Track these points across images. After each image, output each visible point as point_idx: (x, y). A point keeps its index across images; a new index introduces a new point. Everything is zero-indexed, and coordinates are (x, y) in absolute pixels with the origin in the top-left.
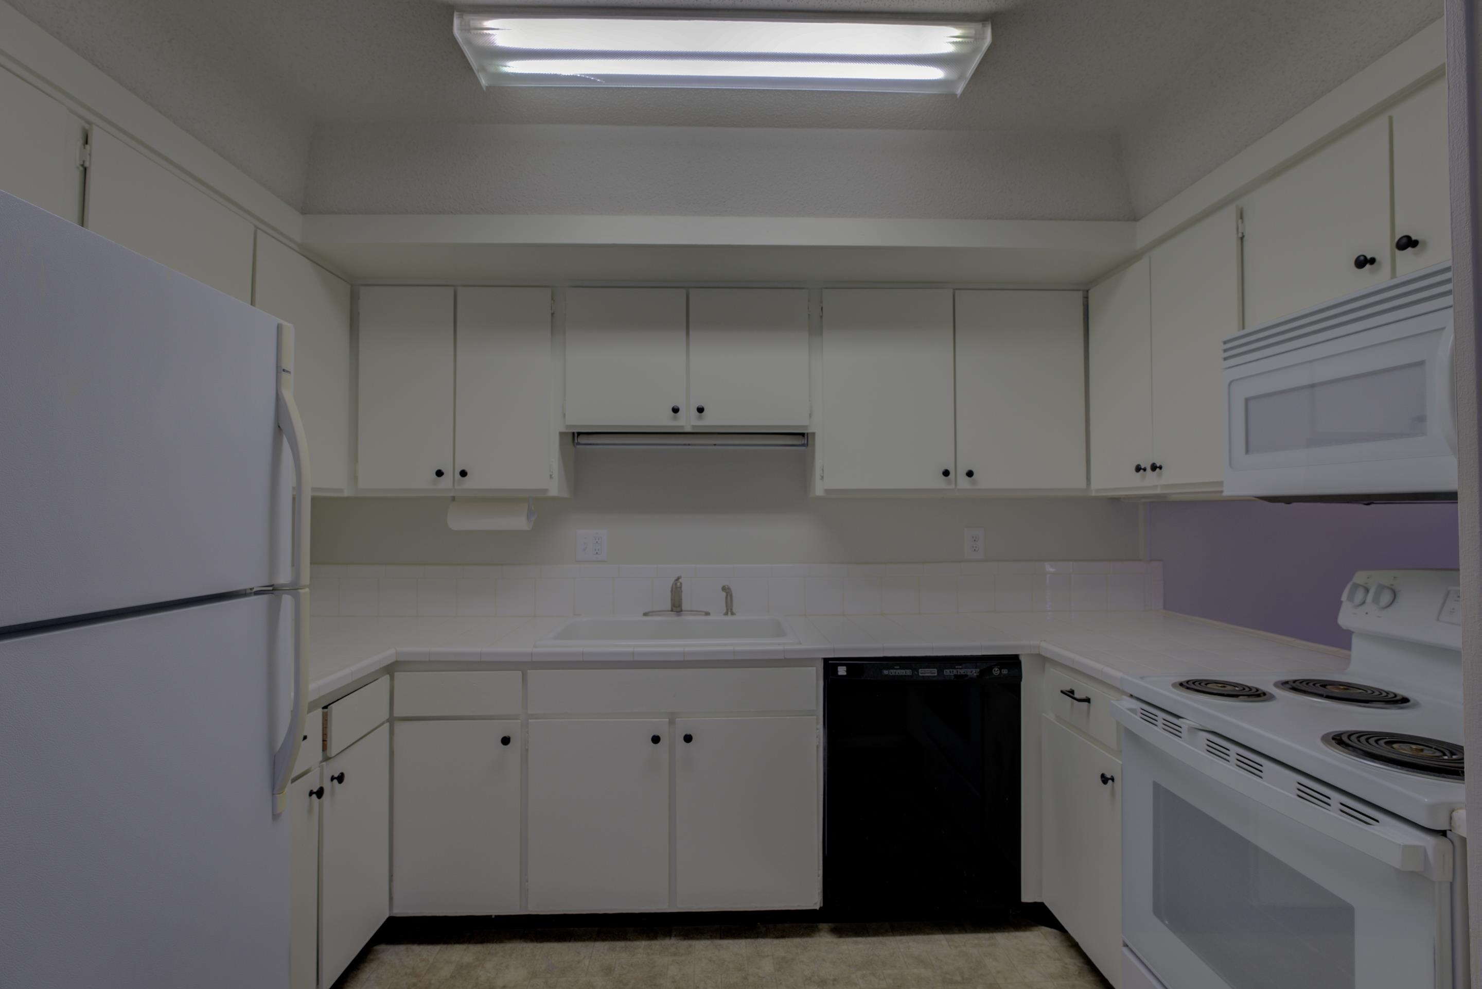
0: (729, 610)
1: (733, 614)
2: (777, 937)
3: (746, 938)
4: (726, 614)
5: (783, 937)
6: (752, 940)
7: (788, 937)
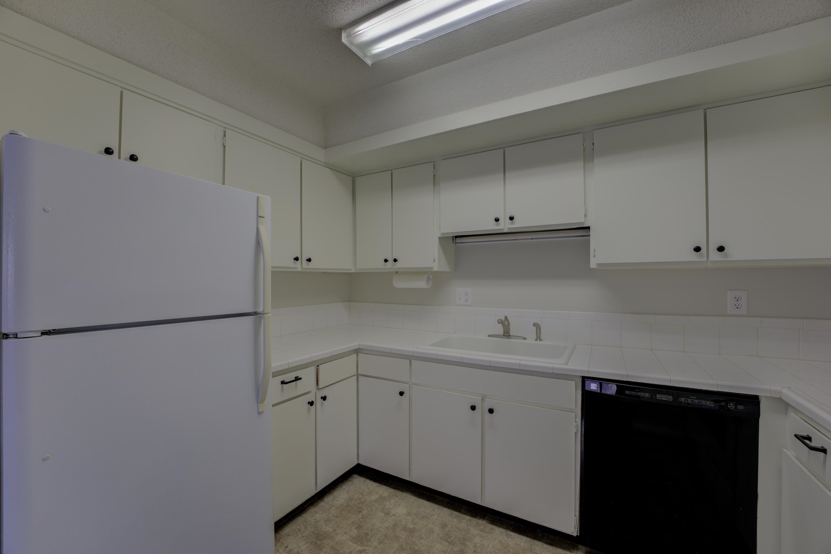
0: (539, 338)
1: (540, 340)
2: (547, 543)
3: (527, 536)
4: (536, 340)
5: (551, 545)
6: (531, 539)
7: (554, 546)
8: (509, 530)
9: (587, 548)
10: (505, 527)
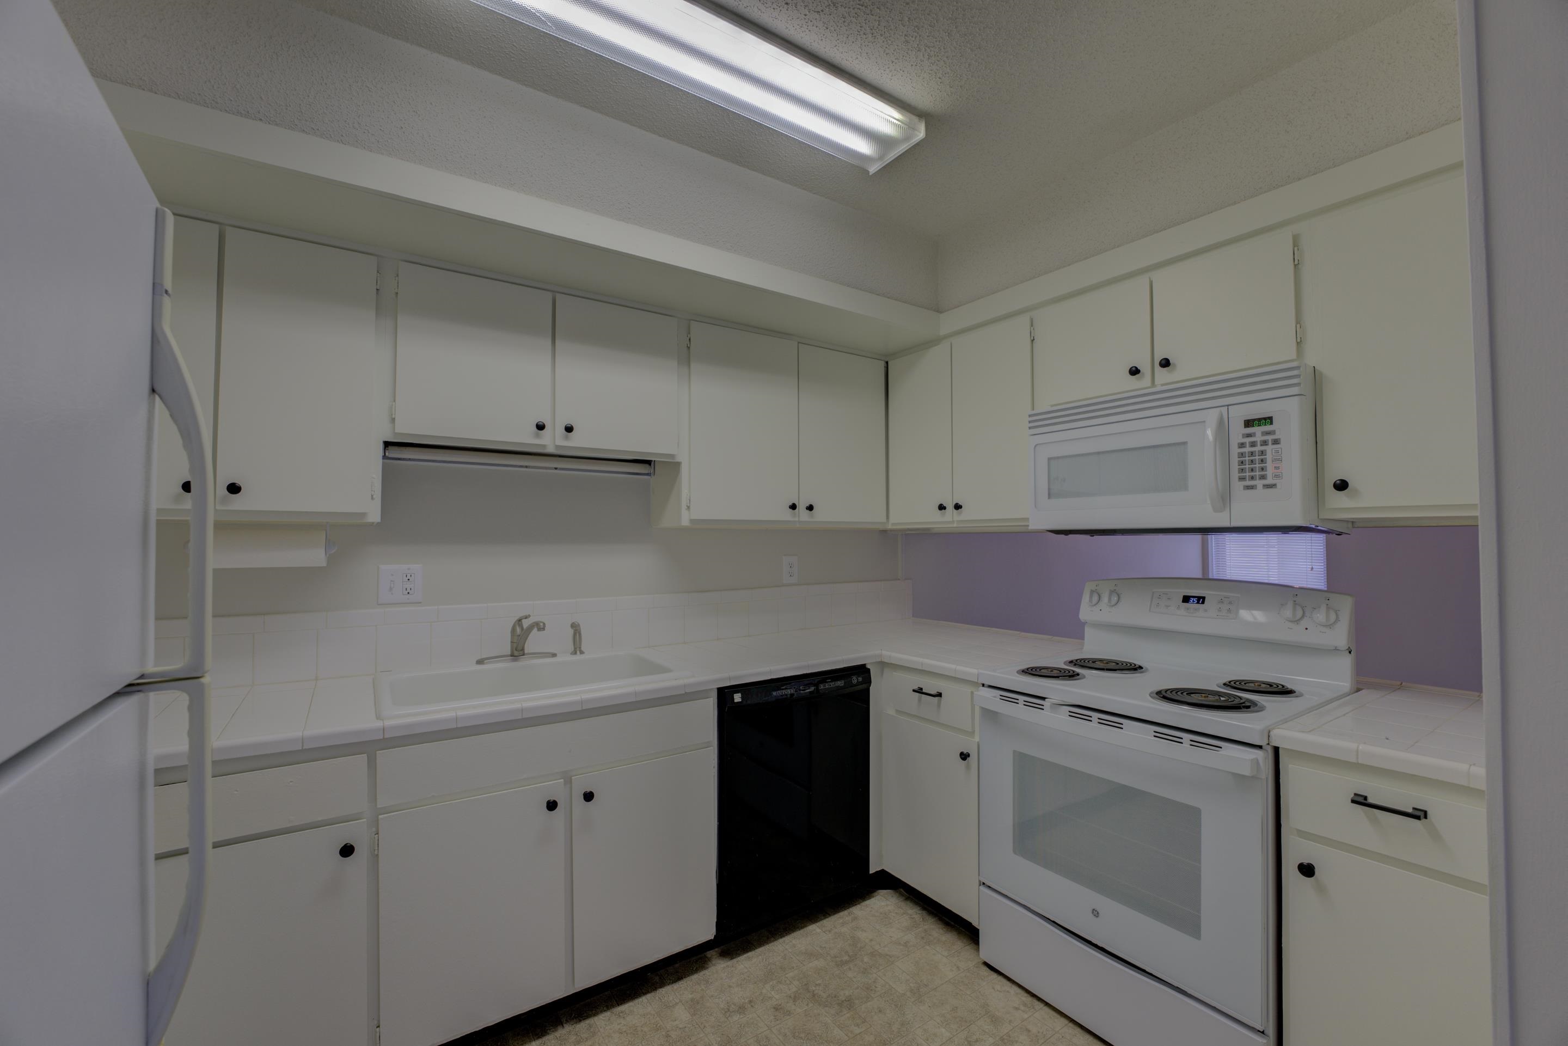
0: (577, 649)
1: (582, 652)
4: (575, 653)
8: (613, 1006)
9: (716, 949)
10: (605, 1008)
